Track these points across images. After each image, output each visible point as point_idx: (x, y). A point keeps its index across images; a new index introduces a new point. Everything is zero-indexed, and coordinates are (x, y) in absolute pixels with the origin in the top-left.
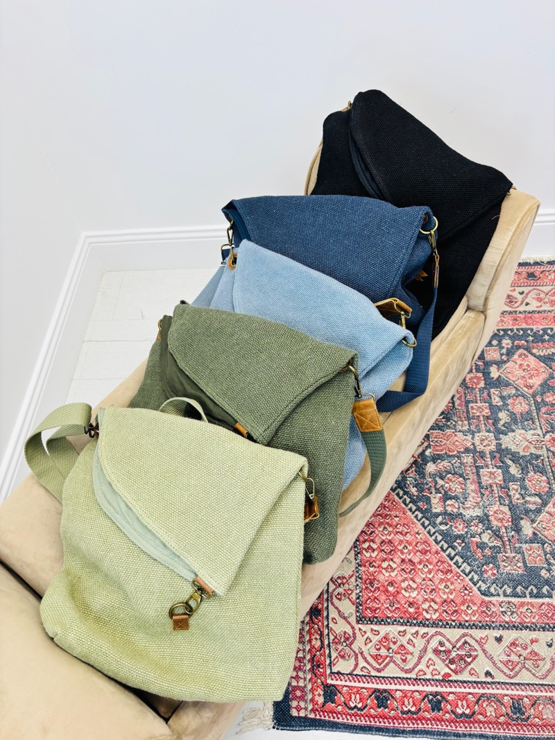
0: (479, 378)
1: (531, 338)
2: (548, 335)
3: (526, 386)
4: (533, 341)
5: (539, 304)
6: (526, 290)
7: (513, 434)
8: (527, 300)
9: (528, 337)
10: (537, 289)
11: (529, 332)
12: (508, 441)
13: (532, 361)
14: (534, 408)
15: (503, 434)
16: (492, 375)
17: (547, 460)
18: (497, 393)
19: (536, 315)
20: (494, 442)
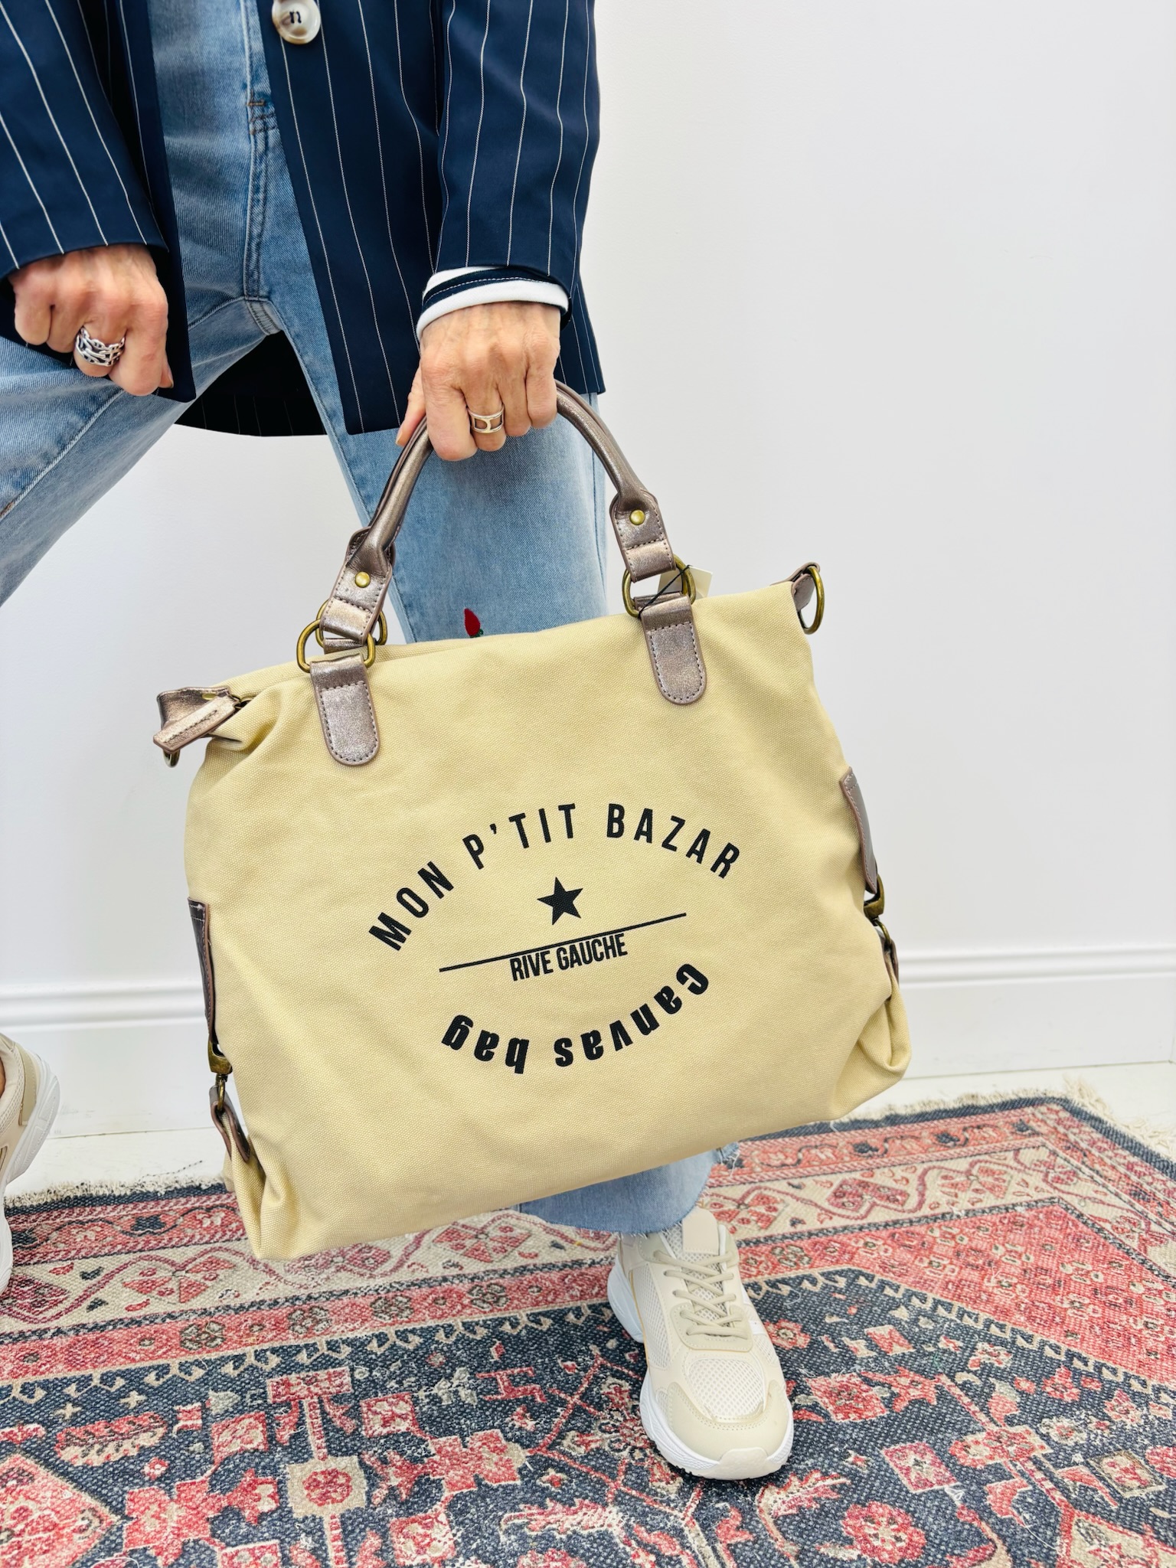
1: (69, 1410)
2: (141, 1392)
4: (73, 1422)
5: (144, 1298)
6: (108, 1264)
8: (100, 1295)
9: (58, 1407)
10: (150, 1258)
11: (71, 1390)
19: (116, 1335)
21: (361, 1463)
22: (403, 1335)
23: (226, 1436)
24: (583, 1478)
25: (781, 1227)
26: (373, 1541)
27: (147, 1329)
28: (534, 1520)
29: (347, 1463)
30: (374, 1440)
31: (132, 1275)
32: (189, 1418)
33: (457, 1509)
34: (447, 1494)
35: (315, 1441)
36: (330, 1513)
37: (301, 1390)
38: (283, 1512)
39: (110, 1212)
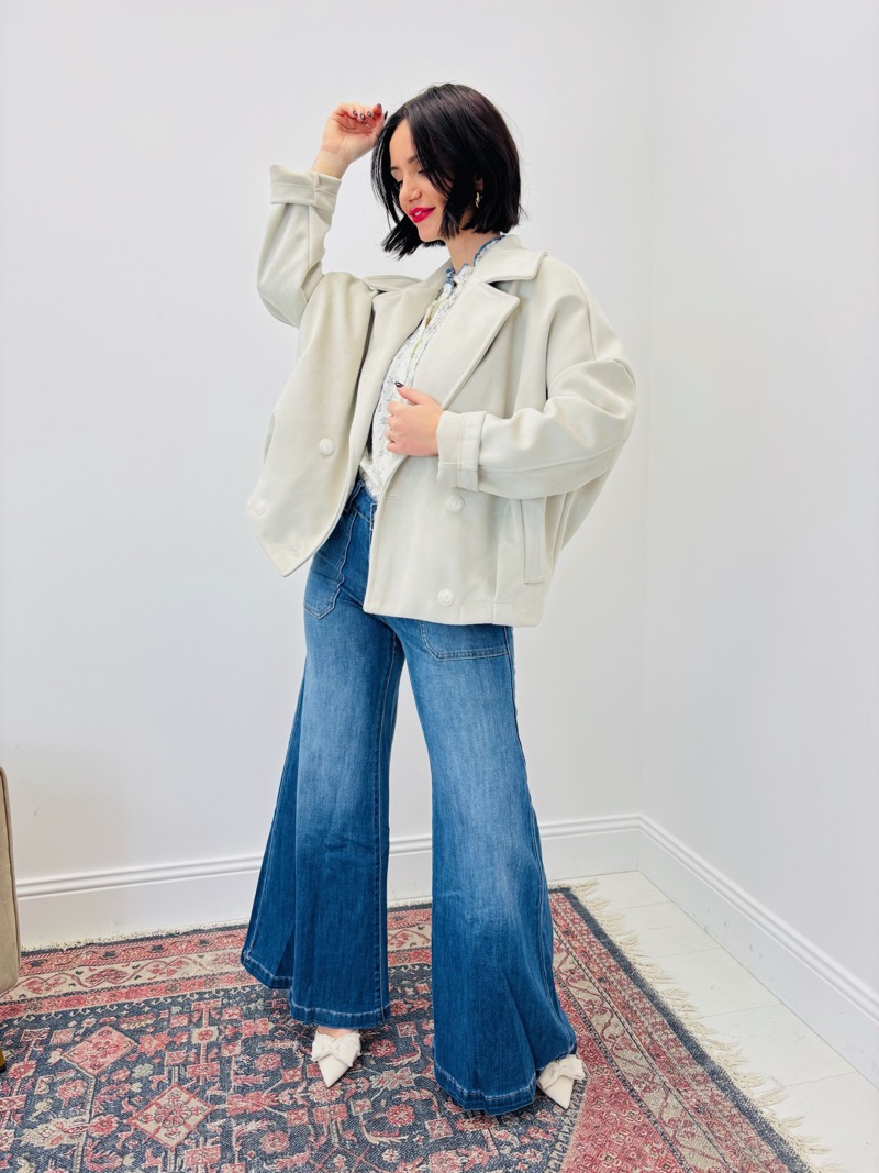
0: (31, 1067)
1: (125, 1012)
2: (149, 1007)
3: (93, 1067)
4: (126, 1016)
5: (154, 975)
6: (142, 963)
7: (44, 1126)
8: (139, 974)
9: (122, 1012)
10: (157, 961)
11: (126, 1007)
12: (32, 1137)
13: (116, 1035)
14: (92, 1090)
15: (28, 1127)
16: (50, 1061)
17: (81, 1149)
18: (45, 1080)
19: (144, 988)
20: (11, 1141)
21: (218, 1029)
22: (243, 988)
23: (175, 1021)
24: (290, 1033)
25: (406, 946)
26: (216, 1050)
27: (154, 986)
28: (269, 1044)
29: (214, 1029)
30: (224, 1021)
31: (151, 967)
32: (164, 1014)
33: (245, 1042)
34: (243, 1037)
35: (205, 1022)
36: (204, 1043)
37: (203, 1006)
38: (189, 1043)
39: (144, 944)
